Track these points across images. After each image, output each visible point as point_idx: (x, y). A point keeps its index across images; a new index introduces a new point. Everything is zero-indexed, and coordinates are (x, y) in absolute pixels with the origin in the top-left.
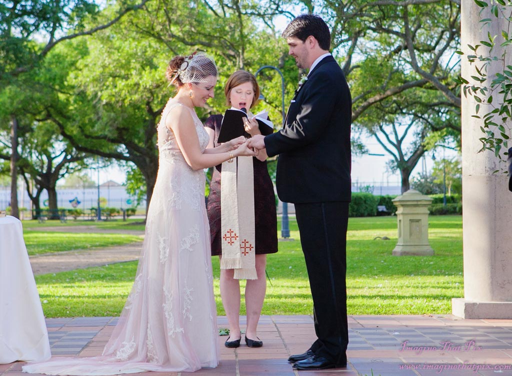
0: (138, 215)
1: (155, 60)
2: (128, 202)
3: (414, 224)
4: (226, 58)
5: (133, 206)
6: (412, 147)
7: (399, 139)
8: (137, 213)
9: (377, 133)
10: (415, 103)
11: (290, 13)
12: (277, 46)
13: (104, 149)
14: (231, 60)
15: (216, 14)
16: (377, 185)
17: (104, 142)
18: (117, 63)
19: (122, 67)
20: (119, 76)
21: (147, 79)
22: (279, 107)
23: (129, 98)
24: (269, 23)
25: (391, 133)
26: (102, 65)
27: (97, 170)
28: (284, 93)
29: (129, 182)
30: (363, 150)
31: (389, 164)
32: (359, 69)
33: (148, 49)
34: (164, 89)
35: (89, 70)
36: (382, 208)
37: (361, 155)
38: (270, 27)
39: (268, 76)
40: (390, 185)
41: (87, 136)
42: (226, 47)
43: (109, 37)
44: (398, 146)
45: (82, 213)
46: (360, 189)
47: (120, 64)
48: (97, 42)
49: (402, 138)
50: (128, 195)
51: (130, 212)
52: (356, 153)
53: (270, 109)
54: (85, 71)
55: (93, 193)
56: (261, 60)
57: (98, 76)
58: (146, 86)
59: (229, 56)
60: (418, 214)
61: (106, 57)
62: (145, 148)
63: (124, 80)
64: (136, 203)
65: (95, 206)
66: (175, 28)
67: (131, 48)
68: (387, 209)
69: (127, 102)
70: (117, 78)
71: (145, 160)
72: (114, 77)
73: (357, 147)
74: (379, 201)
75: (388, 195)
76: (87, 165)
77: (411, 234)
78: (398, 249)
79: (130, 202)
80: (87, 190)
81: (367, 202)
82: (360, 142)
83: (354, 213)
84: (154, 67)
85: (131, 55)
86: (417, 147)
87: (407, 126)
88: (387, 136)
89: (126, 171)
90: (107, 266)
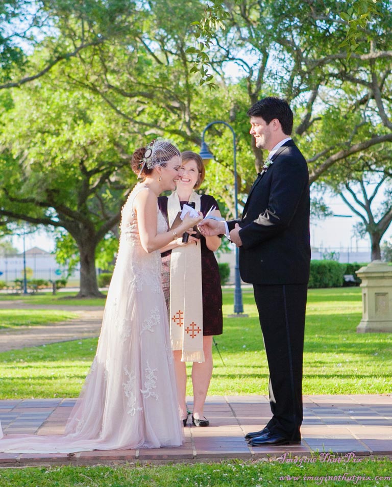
0: (69, 288)
1: (88, 112)
2: (57, 272)
3: (381, 298)
4: (169, 110)
5: (62, 277)
6: (383, 208)
7: (369, 198)
8: (67, 285)
9: (343, 192)
10: (384, 159)
11: (242, 60)
12: (227, 96)
13: (31, 213)
14: (175, 113)
15: (159, 61)
16: (345, 251)
17: (32, 205)
18: (46, 117)
19: (52, 121)
20: (48, 132)
21: (81, 135)
22: (230, 166)
23: (60, 157)
24: (218, 69)
25: (359, 192)
26: (29, 119)
27: (22, 236)
28: (235, 150)
29: (59, 250)
30: (326, 213)
31: (357, 227)
32: (321, 121)
33: (81, 101)
34: (100, 146)
35: (15, 125)
36: (349, 278)
37: (323, 217)
38: (220, 74)
39: (217, 131)
40: (360, 250)
41: (12, 200)
42: (169, 98)
43: (36, 87)
44: (367, 207)
45: (5, 286)
46: (324, 256)
47: (50, 118)
48: (23, 93)
49: (372, 198)
50: (58, 265)
51: (60, 284)
52: (319, 216)
53: (220, 168)
54: (10, 127)
55: (16, 262)
56: (208, 112)
57: (25, 132)
58: (80, 143)
59: (172, 109)
60: (384, 287)
61: (34, 110)
62: (78, 212)
63: (54, 136)
64: (66, 273)
65: (21, 277)
66: (112, 77)
67: (62, 99)
68: (354, 279)
69: (58, 161)
70: (46, 134)
71: (77, 226)
72: (43, 133)
73: (319, 209)
74: (346, 269)
75: (356, 263)
76: (10, 230)
77: (376, 310)
78: (363, 325)
79: (59, 272)
80: (10, 260)
81: (332, 271)
82: (323, 203)
83: (318, 284)
84: (87, 121)
85: (62, 108)
86: (389, 207)
87: (377, 185)
88: (354, 195)
89: (55, 237)
90: (44, 346)
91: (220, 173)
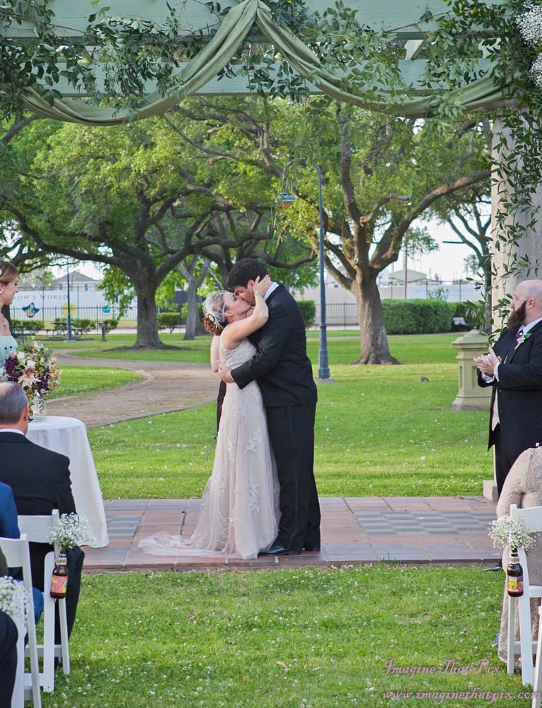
0: (120, 329)
4: (244, 136)
5: (112, 317)
7: (483, 226)
8: (119, 326)
9: (452, 218)
14: (251, 138)
17: (80, 239)
19: (107, 144)
20: (102, 157)
22: (315, 203)
23: (116, 186)
25: (472, 219)
26: (80, 142)
29: (108, 284)
30: (431, 245)
31: (468, 261)
35: (63, 149)
36: (459, 321)
37: (428, 251)
44: (481, 236)
46: (430, 295)
47: (104, 141)
49: (488, 226)
51: (110, 326)
52: (422, 250)
55: (55, 296)
57: (75, 157)
58: (140, 171)
59: (249, 134)
61: (86, 131)
62: (136, 248)
63: (110, 163)
68: (466, 322)
69: (113, 191)
70: (100, 160)
71: (134, 263)
73: (423, 241)
74: (455, 310)
76: (49, 261)
77: (473, 384)
78: (458, 402)
79: (108, 310)
80: (47, 293)
81: (438, 312)
82: (427, 234)
83: (421, 328)
88: (465, 222)
91: (304, 209)
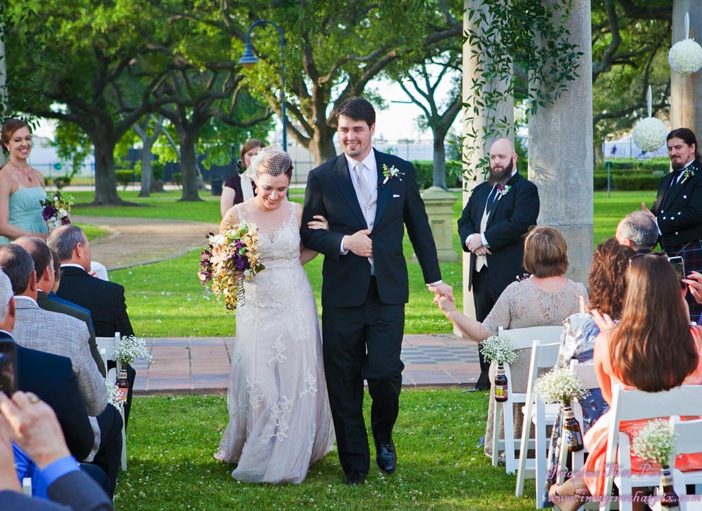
3: (437, 225)
6: (449, 98)
7: (432, 86)
9: (402, 80)
20: (62, 16)
21: (101, 21)
23: (76, 45)
30: (382, 105)
31: (417, 120)
44: (430, 98)
49: (436, 85)
58: (100, 30)
60: (441, 214)
62: (95, 106)
70: (60, 18)
71: (93, 121)
72: (56, 16)
73: (374, 101)
75: (416, 161)
82: (379, 94)
86: (455, 97)
88: (415, 83)
91: (264, 70)
